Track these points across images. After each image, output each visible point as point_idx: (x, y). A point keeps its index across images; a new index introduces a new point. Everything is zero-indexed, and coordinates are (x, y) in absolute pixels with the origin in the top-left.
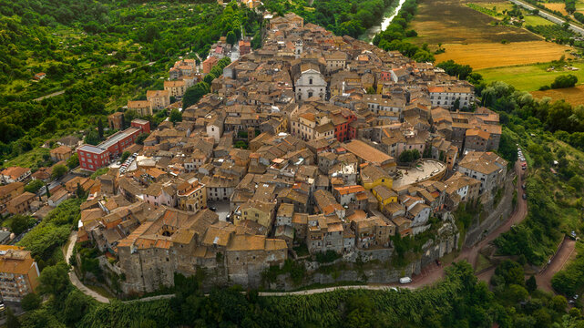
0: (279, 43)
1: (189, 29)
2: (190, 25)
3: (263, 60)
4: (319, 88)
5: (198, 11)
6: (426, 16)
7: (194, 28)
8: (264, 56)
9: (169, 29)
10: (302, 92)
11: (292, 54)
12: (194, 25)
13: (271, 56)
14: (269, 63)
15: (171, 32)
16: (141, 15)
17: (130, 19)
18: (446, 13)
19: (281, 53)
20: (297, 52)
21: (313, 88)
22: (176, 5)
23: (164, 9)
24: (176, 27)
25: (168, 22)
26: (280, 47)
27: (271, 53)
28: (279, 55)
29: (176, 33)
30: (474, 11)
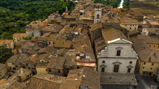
0: (81, 11)
1: (48, 9)
2: (49, 8)
3: (68, 23)
4: (128, 61)
5: (53, 3)
6: (133, 6)
7: (50, 9)
8: (68, 20)
9: (41, 9)
10: (106, 64)
11: (89, 19)
12: (50, 7)
13: (74, 20)
14: (72, 26)
15: (41, 10)
16: (33, 5)
17: (29, 6)
18: (140, 5)
19: (82, 18)
20: (96, 17)
21: (120, 61)
22: (46, 1)
23: (42, 2)
24: (43, 8)
25: (42, 7)
26: (81, 14)
27: (75, 17)
28: (80, 19)
29: (43, 10)
30: (150, 5)
